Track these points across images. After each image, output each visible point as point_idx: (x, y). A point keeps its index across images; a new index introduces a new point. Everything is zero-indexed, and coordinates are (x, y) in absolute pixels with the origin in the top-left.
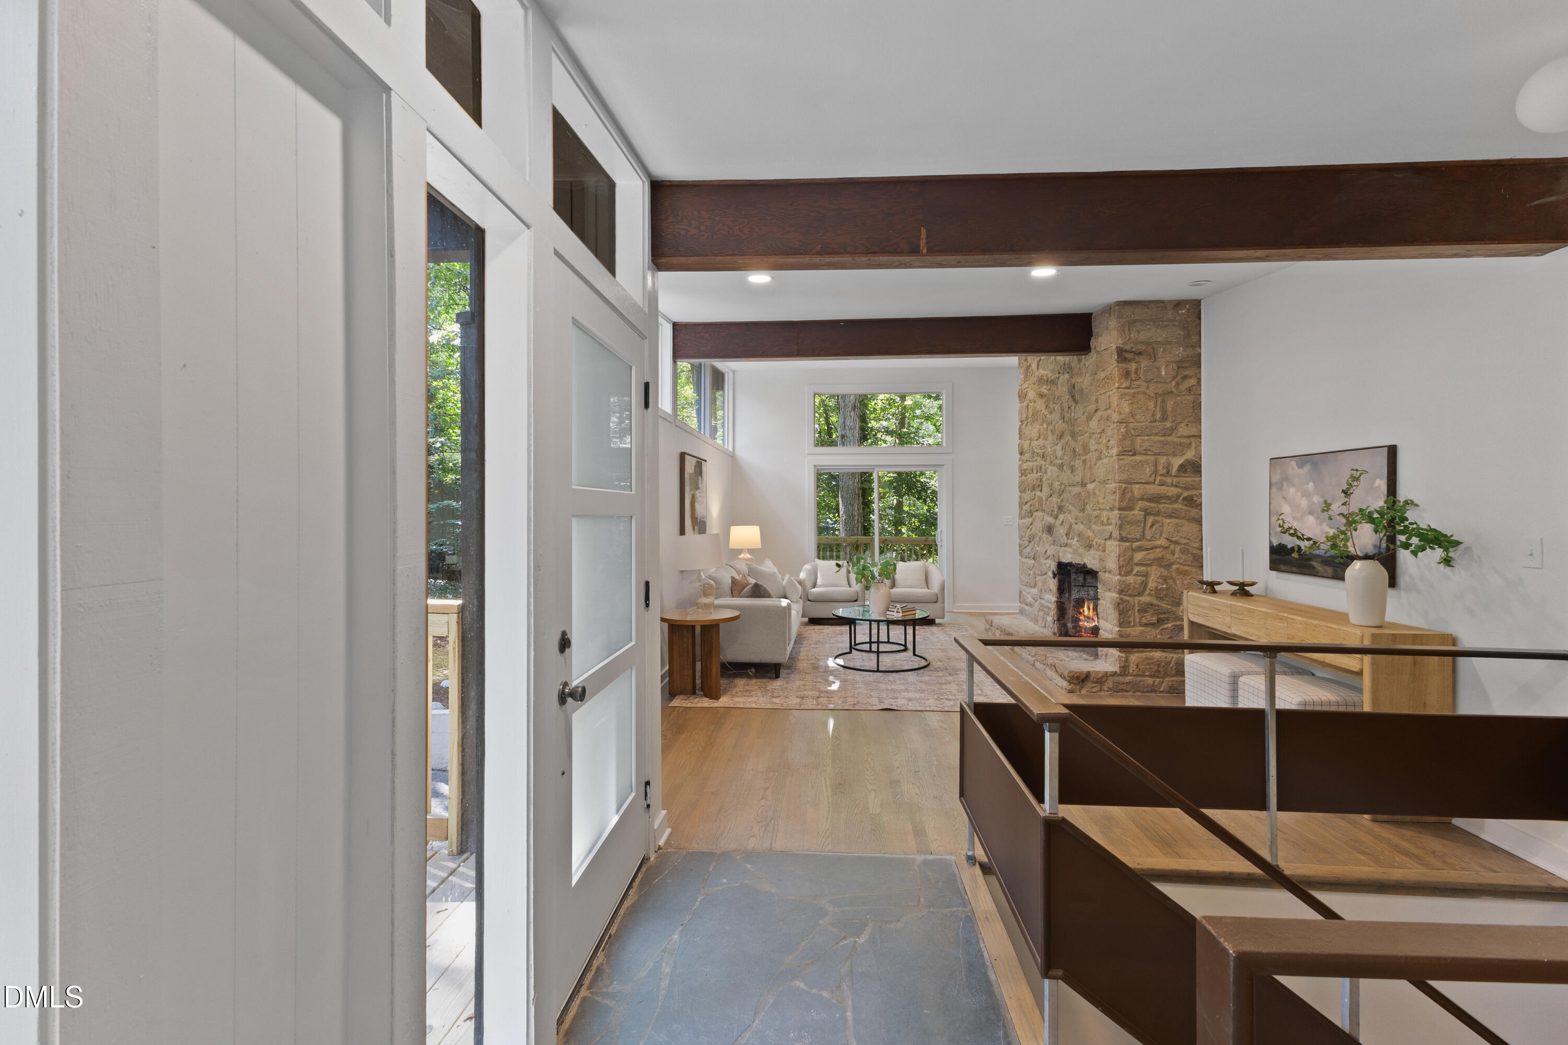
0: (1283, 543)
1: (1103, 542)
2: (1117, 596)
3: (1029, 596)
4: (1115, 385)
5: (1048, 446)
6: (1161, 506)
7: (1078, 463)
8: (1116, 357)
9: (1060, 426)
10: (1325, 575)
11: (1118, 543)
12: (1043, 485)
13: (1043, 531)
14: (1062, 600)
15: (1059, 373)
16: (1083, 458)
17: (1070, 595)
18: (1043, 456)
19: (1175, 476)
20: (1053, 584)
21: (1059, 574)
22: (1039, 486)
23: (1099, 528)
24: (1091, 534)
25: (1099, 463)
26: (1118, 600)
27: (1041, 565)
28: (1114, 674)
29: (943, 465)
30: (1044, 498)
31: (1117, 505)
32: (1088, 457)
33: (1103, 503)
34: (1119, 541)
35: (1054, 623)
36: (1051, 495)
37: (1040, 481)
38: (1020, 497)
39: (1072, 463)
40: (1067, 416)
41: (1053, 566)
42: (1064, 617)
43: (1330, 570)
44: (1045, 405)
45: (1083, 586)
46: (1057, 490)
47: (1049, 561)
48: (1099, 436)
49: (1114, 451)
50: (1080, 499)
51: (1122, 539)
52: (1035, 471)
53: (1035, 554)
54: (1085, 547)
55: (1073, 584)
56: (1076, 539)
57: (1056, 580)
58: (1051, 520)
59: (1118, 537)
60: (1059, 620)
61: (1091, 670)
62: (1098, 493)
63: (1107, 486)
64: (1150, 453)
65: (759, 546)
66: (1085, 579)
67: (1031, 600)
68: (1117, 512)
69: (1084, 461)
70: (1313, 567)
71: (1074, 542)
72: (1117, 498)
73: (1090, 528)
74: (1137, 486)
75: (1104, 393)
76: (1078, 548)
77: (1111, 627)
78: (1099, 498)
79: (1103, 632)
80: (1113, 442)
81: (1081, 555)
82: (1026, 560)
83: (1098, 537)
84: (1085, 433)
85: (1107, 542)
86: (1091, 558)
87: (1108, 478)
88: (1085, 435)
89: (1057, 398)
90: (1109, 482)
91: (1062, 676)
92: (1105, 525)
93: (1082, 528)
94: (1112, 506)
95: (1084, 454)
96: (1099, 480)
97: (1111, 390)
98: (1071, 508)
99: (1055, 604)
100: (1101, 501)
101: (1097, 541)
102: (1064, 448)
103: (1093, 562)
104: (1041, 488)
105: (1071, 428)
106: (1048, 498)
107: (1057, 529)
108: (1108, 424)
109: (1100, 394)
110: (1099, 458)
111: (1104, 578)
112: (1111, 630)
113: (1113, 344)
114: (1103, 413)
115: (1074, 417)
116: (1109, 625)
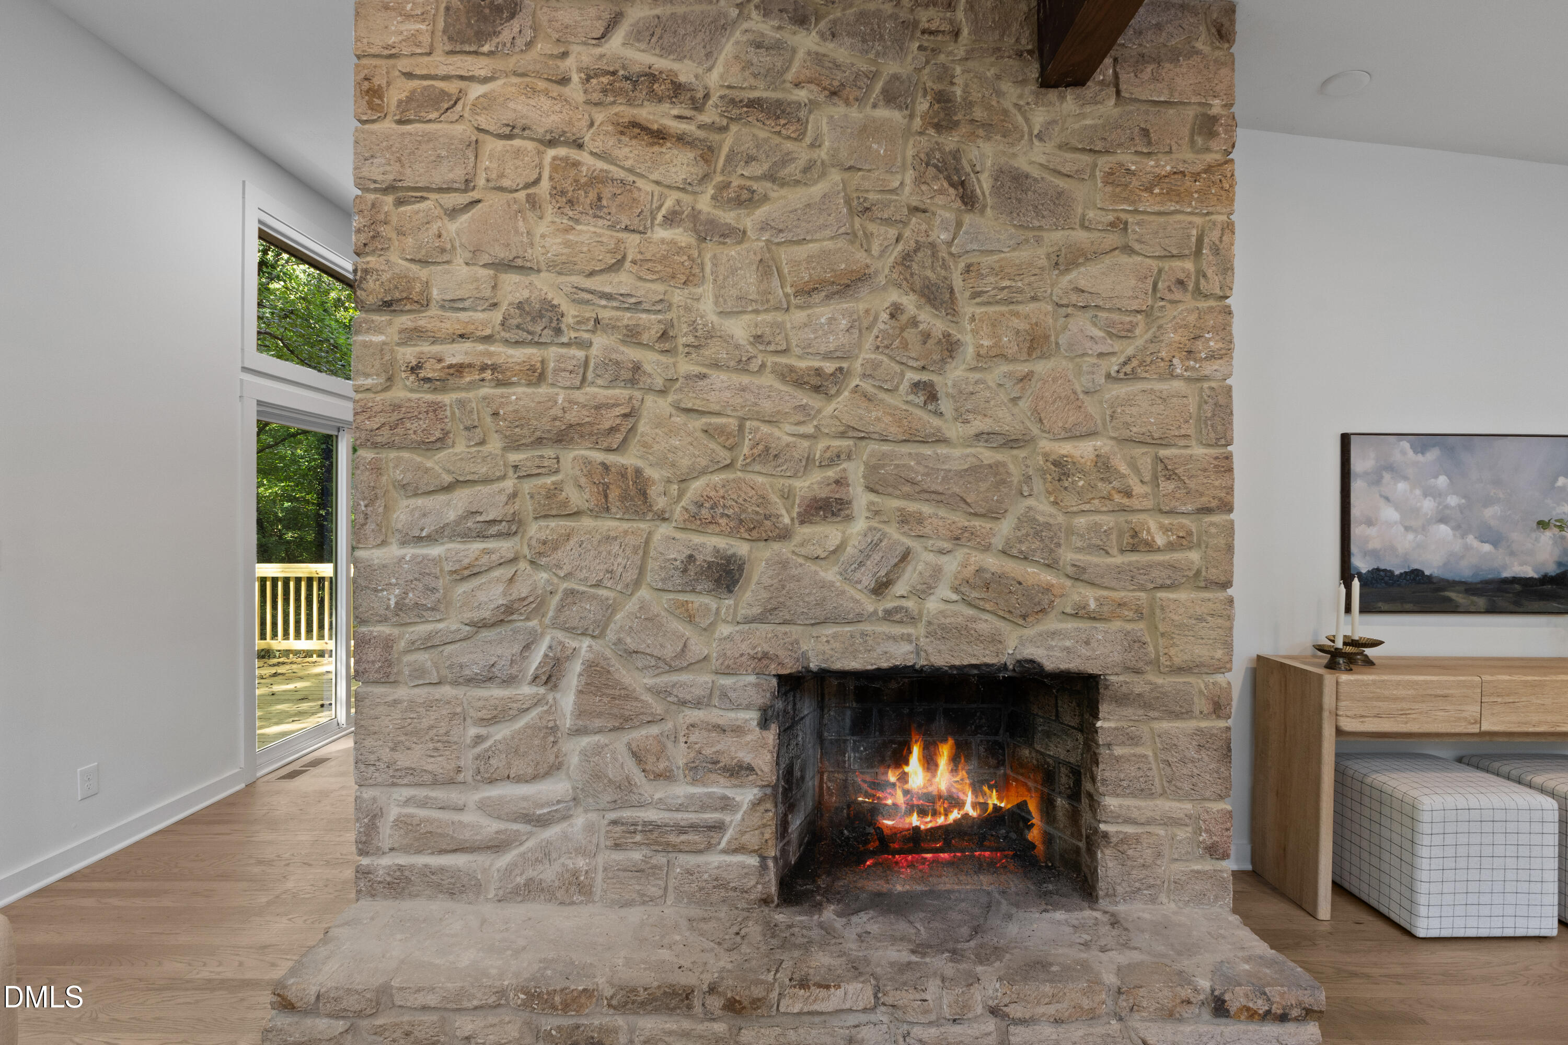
0: (1382, 567)
1: (1143, 595)
2: (1225, 723)
4: (1231, 203)
5: (708, 306)
7: (958, 376)
9: (817, 249)
10: (1473, 609)
11: (1227, 594)
13: (639, 582)
15: (830, 94)
16: (1023, 368)
18: (661, 333)
20: (760, 747)
23: (1111, 561)
24: (1053, 578)
27: (627, 697)
30: (654, 473)
31: (1232, 500)
32: (1041, 367)
33: (1146, 496)
34: (1229, 589)
35: (765, 868)
36: (731, 464)
37: (626, 415)
39: (915, 376)
40: (885, 233)
41: (749, 690)
43: (1481, 602)
44: (696, 172)
46: (796, 451)
47: (697, 680)
48: (1132, 319)
49: (1225, 368)
50: (997, 481)
52: (564, 378)
53: (555, 661)
54: (1020, 616)
56: (944, 593)
57: (771, 736)
59: (1231, 578)
62: (1123, 470)
63: (1163, 452)
67: (494, 826)
68: (1229, 517)
69: (1026, 378)
70: (1450, 600)
71: (932, 605)
72: (1233, 485)
73: (1054, 565)
75: (1160, 214)
76: (974, 620)
77: (1188, 806)
78: (1131, 483)
79: (1130, 829)
80: (1220, 345)
81: (995, 639)
82: (447, 691)
83: (1113, 584)
84: (1034, 299)
85: (1161, 594)
86: (1068, 643)
87: (1183, 432)
88: (1032, 306)
89: (801, 163)
90: (1182, 442)
91: (1283, 1018)
92: (1159, 550)
93: (992, 562)
94: (1214, 504)
95: (1024, 356)
96: (1126, 434)
97: (1208, 214)
98: (912, 507)
99: (769, 805)
100: (1138, 489)
101: (1105, 593)
102: (858, 326)
103: (1084, 651)
104: (625, 440)
105: (929, 273)
106: (704, 472)
107: (794, 572)
108: (1178, 295)
109: (1136, 211)
110: (1132, 376)
111: (1137, 690)
112: (1189, 816)
113: (1217, 102)
114: (1154, 264)
115: (950, 244)
116: (1178, 804)
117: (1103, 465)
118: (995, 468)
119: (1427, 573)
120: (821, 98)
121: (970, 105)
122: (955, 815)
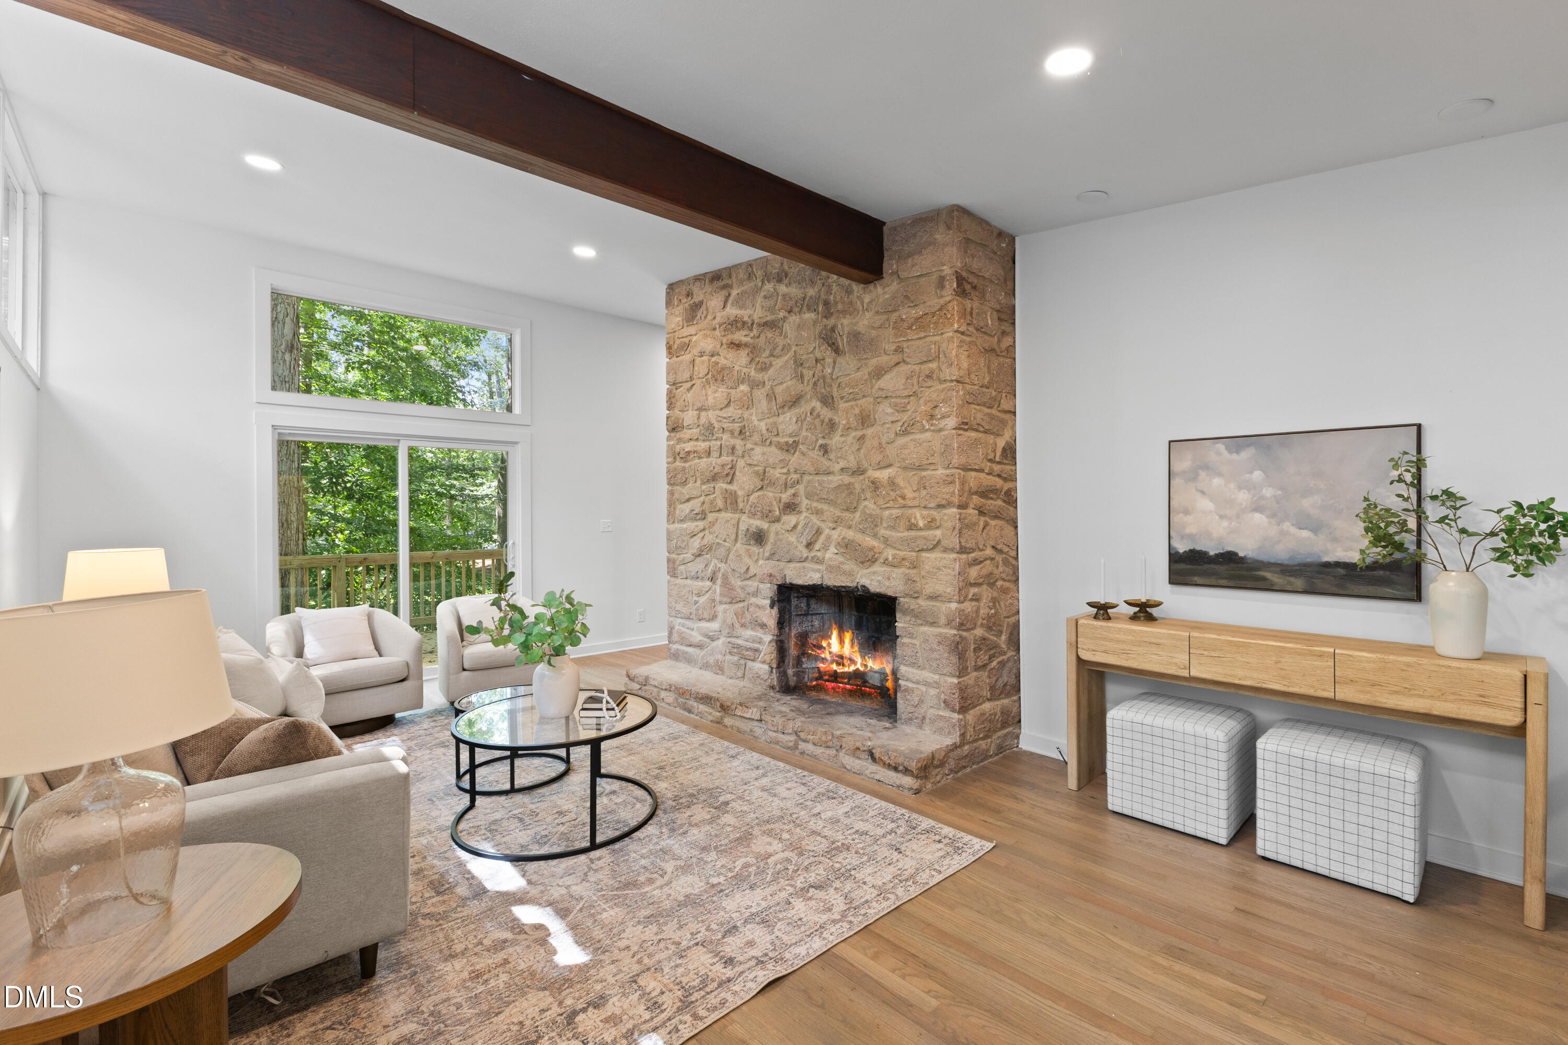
0: (1198, 548)
1: (914, 554)
2: (955, 632)
3: (694, 633)
4: (952, 325)
5: (754, 418)
6: (990, 502)
7: (836, 440)
8: (955, 285)
9: (787, 386)
10: (1289, 588)
11: (955, 556)
12: (737, 473)
13: (736, 540)
14: (782, 638)
15: (790, 312)
16: (860, 433)
17: (790, 629)
18: (741, 432)
19: (999, 463)
20: (770, 617)
21: (779, 601)
22: (727, 475)
23: (900, 534)
24: (875, 543)
25: (902, 441)
26: (957, 639)
27: (732, 589)
29: (516, 443)
30: (740, 493)
31: (956, 500)
32: (869, 432)
33: (914, 498)
34: (958, 553)
35: (772, 672)
36: (762, 488)
37: (731, 468)
38: (671, 493)
39: (821, 442)
40: (808, 374)
41: (768, 590)
42: (784, 662)
43: (1299, 583)
44: (749, 359)
45: (806, 615)
46: (782, 481)
47: (753, 584)
48: (905, 401)
49: (951, 422)
50: (851, 493)
51: (963, 550)
52: (715, 454)
53: (714, 573)
54: (862, 563)
55: (794, 613)
56: (833, 549)
57: (775, 611)
58: (763, 525)
59: (958, 547)
60: (778, 667)
62: (902, 484)
63: (924, 473)
64: (982, 429)
66: (808, 605)
67: (701, 638)
68: (955, 510)
69: (862, 438)
70: (1264, 579)
71: (828, 555)
72: (956, 491)
73: (875, 536)
74: (973, 474)
75: (920, 338)
76: (842, 563)
77: (936, 677)
78: (906, 491)
79: (910, 685)
80: (948, 409)
81: (850, 574)
82: (689, 582)
83: (901, 547)
84: (864, 396)
85: (924, 554)
86: (880, 578)
87: (930, 461)
88: (864, 400)
89: (780, 347)
90: (932, 467)
91: (896, 769)
92: (921, 529)
93: (850, 534)
94: (944, 502)
95: (861, 427)
96: (904, 465)
97: (942, 334)
98: (820, 506)
99: (774, 644)
100: (910, 494)
101: (898, 552)
102: (800, 420)
103: (887, 583)
104: (732, 479)
105: (823, 391)
106: (753, 492)
107: (780, 537)
108: (929, 383)
109: (908, 340)
110: (905, 433)
111: (912, 607)
112: (936, 683)
113: (945, 267)
114: (917, 368)
115: (832, 374)
116: (932, 675)
117: (892, 483)
118: (849, 486)
119: (1241, 554)
120: (787, 314)
121: (836, 303)
122: (853, 668)
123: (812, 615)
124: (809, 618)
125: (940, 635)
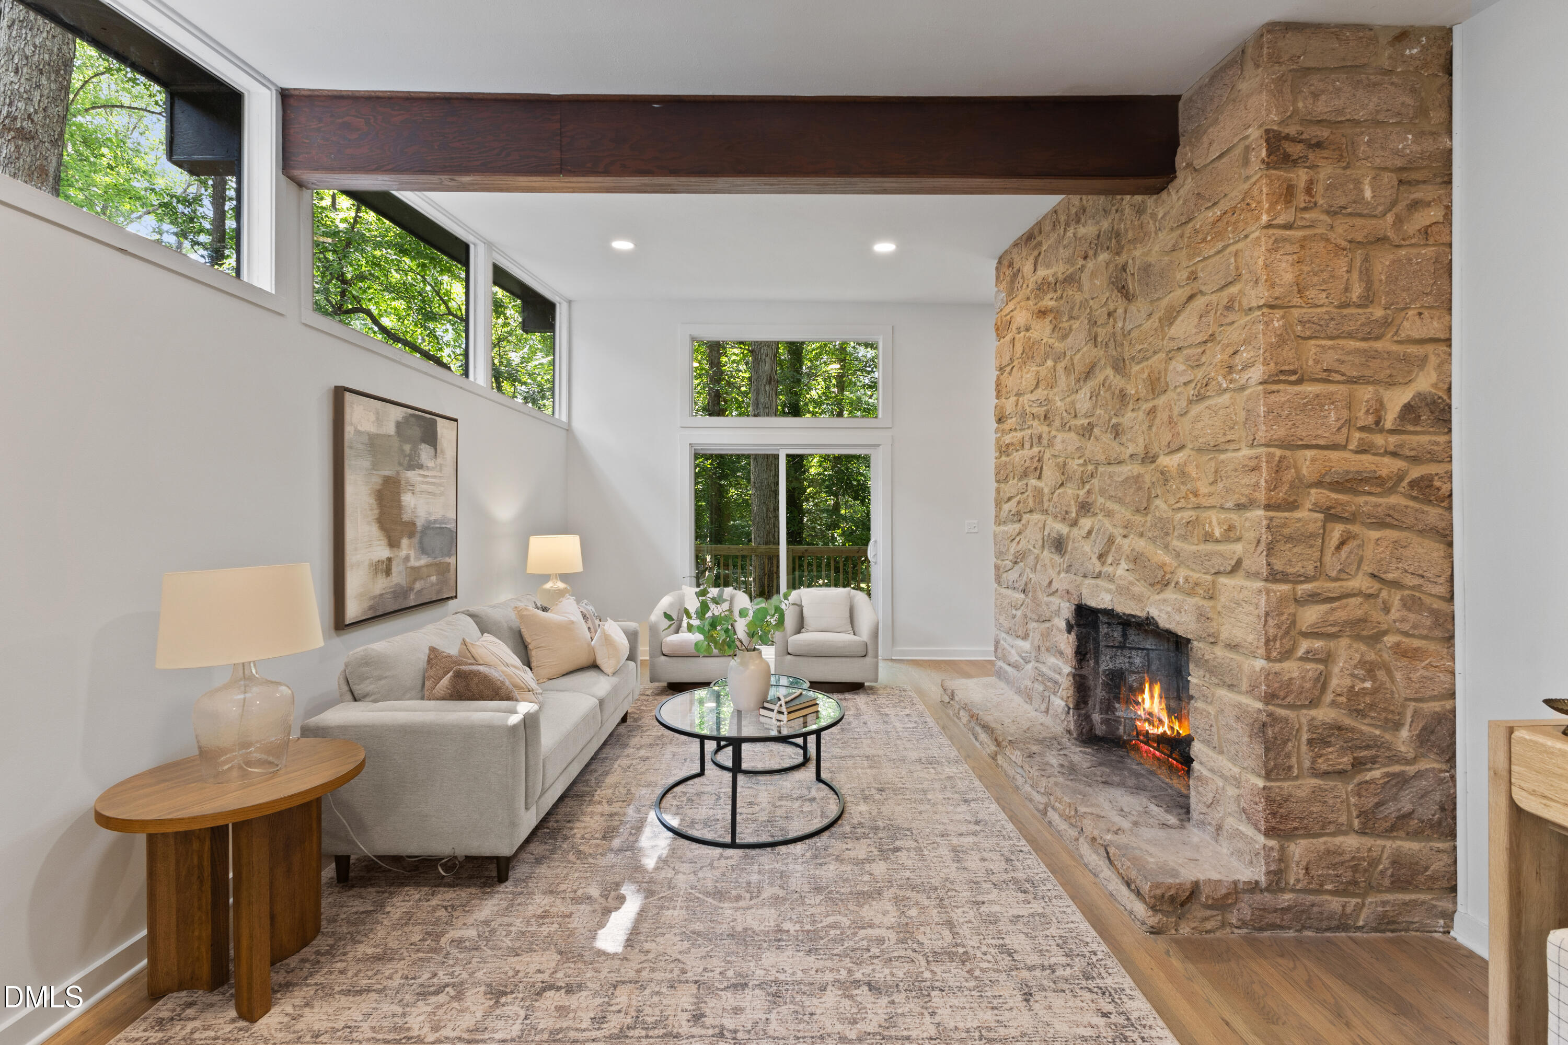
1: (1209, 578)
2: (1260, 705)
3: (1013, 651)
4: (1258, 218)
5: (1057, 398)
6: (1361, 500)
7: (1128, 418)
8: (1264, 153)
9: (1085, 353)
11: (1260, 584)
12: (1045, 468)
13: (1043, 546)
14: (1083, 672)
15: (1085, 258)
16: (1150, 405)
17: (1097, 662)
18: (1045, 416)
19: (1392, 432)
20: (1067, 643)
21: (1078, 625)
22: (1036, 469)
23: (1194, 548)
24: (1167, 559)
25: (1196, 409)
26: (1264, 717)
27: (1038, 605)
28: (1254, 887)
29: (878, 446)
30: (1046, 490)
31: (1261, 496)
32: (1161, 401)
33: (1210, 495)
34: (1266, 580)
35: (1068, 713)
36: (1062, 484)
37: (1039, 461)
38: (998, 491)
39: (1114, 421)
40: (1102, 332)
41: (1067, 610)
42: (1086, 703)
44: (1051, 327)
45: (1122, 647)
46: (1078, 475)
47: (1055, 600)
48: (1200, 350)
49: (1256, 373)
50: (1140, 488)
51: (1274, 576)
52: (1027, 445)
53: (1026, 584)
54: (1152, 585)
55: (1102, 644)
56: (1124, 565)
57: (1072, 637)
58: (1063, 529)
59: (1264, 572)
60: (1077, 707)
61: (1202, 877)
62: (1194, 474)
63: (1223, 457)
64: (1338, 377)
65: (578, 567)
66: (1125, 636)
67: (1017, 658)
68: (1261, 512)
69: (1152, 412)
71: (1120, 571)
72: (1263, 482)
73: (1166, 547)
74: (1309, 453)
75: (1219, 252)
76: (1131, 583)
77: (1236, 770)
78: (1199, 484)
79: (1205, 772)
80: (1252, 354)
81: (1139, 599)
82: (1009, 592)
83: (1194, 567)
84: (1155, 353)
85: (1223, 580)
86: (1169, 609)
87: (1228, 438)
88: (1156, 357)
89: (1078, 305)
90: (1232, 446)
92: (1217, 541)
93: (1141, 544)
94: (1243, 500)
95: (1151, 396)
96: (1197, 445)
97: (1246, 237)
98: (1112, 506)
99: (1071, 678)
100: (1204, 489)
101: (1191, 574)
102: (1094, 395)
103: (1177, 618)
104: (1041, 473)
105: (1114, 353)
106: (1056, 489)
107: (1076, 545)
108: (1232, 317)
109: (1205, 259)
110: (1200, 398)
111: (1206, 657)
112: (1235, 779)
114: (1214, 298)
115: (1122, 328)
116: (1230, 765)
117: (1183, 473)
118: (1137, 478)
120: (1084, 262)
121: (1126, 230)
122: (1160, 731)
123: (1131, 648)
124: (1126, 652)
125: (1239, 706)
